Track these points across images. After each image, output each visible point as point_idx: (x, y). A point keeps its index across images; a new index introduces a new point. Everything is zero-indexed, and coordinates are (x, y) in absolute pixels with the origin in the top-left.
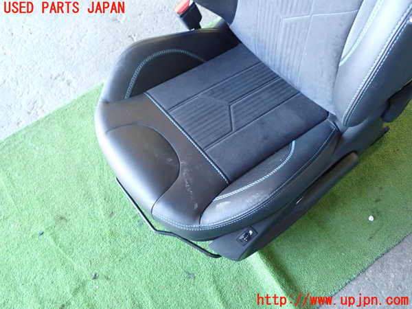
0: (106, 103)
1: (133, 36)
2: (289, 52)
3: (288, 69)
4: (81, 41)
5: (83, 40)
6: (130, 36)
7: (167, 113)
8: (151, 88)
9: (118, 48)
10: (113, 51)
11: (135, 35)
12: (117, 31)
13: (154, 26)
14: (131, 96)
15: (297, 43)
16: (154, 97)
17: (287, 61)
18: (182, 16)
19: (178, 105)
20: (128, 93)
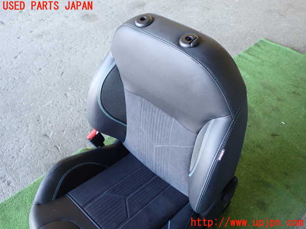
0: (38, 205)
1: (58, 146)
2: (160, 162)
3: (161, 171)
4: (20, 151)
5: (22, 151)
6: (56, 146)
7: (83, 209)
8: (71, 190)
9: (47, 155)
10: (43, 158)
11: (59, 146)
12: (47, 143)
13: (73, 139)
14: (57, 197)
15: (164, 158)
16: (74, 198)
17: (160, 167)
18: (91, 141)
19: (90, 202)
20: (54, 196)
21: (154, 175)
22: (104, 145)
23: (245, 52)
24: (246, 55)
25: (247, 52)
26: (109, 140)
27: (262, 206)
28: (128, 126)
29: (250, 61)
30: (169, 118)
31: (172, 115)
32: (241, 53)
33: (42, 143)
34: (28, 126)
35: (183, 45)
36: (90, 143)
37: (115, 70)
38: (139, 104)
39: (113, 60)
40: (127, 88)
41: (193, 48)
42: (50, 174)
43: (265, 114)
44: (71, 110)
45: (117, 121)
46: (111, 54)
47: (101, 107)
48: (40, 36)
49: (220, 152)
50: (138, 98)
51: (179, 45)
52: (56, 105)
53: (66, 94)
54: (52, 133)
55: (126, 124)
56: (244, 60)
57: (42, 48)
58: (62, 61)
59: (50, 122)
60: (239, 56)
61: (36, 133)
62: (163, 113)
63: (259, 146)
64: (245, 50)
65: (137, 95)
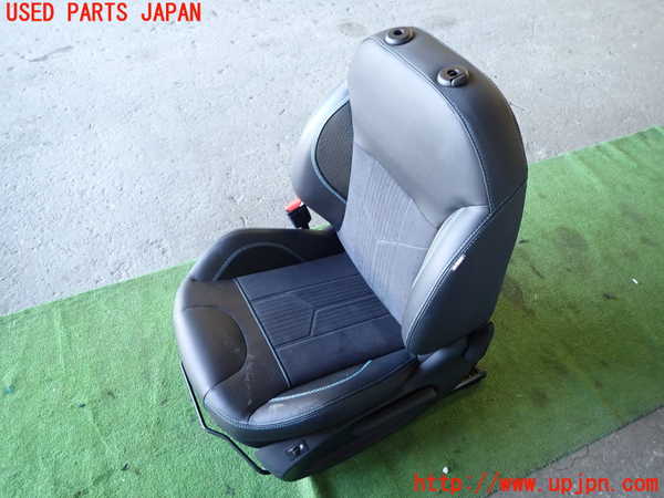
0: (193, 280)
2: (380, 271)
4: (190, 212)
5: (193, 211)
7: (250, 304)
9: (226, 227)
10: (219, 229)
12: (231, 210)
14: (219, 279)
16: (242, 285)
17: (379, 279)
18: (290, 215)
19: (264, 297)
20: (217, 276)
21: (371, 292)
22: (308, 227)
23: (610, 143)
24: (612, 149)
25: (618, 144)
26: (318, 223)
27: (540, 399)
28: (349, 204)
29: (617, 162)
30: (405, 199)
31: (410, 194)
32: (603, 143)
33: (225, 208)
34: (210, 179)
35: (442, 81)
36: (287, 217)
37: (347, 107)
38: (369, 169)
39: (347, 93)
40: (357, 140)
41: (455, 89)
42: (220, 243)
43: (607, 258)
44: (279, 170)
45: (333, 191)
46: (346, 83)
47: (314, 163)
48: (264, 45)
49: (457, 257)
50: (370, 160)
51: (435, 80)
52: (260, 158)
53: (278, 145)
54: (242, 198)
55: (346, 198)
56: (604, 157)
57: (262, 66)
58: (287, 92)
59: (243, 181)
60: (598, 147)
61: (218, 191)
62: (399, 188)
63: (572, 307)
64: (614, 138)
65: (369, 154)
